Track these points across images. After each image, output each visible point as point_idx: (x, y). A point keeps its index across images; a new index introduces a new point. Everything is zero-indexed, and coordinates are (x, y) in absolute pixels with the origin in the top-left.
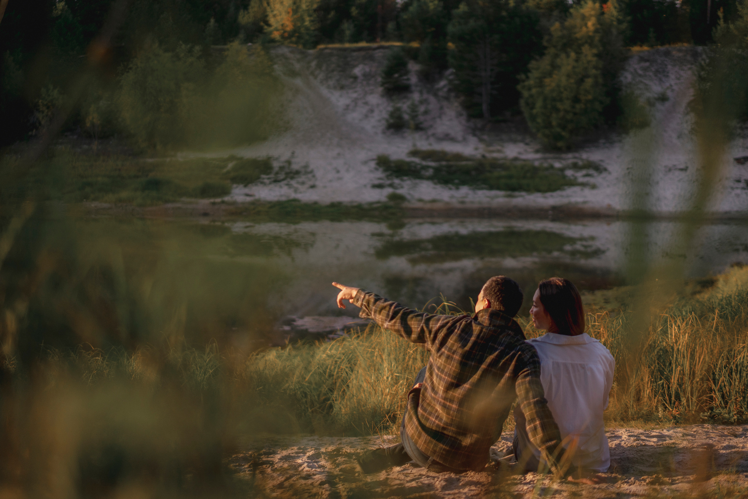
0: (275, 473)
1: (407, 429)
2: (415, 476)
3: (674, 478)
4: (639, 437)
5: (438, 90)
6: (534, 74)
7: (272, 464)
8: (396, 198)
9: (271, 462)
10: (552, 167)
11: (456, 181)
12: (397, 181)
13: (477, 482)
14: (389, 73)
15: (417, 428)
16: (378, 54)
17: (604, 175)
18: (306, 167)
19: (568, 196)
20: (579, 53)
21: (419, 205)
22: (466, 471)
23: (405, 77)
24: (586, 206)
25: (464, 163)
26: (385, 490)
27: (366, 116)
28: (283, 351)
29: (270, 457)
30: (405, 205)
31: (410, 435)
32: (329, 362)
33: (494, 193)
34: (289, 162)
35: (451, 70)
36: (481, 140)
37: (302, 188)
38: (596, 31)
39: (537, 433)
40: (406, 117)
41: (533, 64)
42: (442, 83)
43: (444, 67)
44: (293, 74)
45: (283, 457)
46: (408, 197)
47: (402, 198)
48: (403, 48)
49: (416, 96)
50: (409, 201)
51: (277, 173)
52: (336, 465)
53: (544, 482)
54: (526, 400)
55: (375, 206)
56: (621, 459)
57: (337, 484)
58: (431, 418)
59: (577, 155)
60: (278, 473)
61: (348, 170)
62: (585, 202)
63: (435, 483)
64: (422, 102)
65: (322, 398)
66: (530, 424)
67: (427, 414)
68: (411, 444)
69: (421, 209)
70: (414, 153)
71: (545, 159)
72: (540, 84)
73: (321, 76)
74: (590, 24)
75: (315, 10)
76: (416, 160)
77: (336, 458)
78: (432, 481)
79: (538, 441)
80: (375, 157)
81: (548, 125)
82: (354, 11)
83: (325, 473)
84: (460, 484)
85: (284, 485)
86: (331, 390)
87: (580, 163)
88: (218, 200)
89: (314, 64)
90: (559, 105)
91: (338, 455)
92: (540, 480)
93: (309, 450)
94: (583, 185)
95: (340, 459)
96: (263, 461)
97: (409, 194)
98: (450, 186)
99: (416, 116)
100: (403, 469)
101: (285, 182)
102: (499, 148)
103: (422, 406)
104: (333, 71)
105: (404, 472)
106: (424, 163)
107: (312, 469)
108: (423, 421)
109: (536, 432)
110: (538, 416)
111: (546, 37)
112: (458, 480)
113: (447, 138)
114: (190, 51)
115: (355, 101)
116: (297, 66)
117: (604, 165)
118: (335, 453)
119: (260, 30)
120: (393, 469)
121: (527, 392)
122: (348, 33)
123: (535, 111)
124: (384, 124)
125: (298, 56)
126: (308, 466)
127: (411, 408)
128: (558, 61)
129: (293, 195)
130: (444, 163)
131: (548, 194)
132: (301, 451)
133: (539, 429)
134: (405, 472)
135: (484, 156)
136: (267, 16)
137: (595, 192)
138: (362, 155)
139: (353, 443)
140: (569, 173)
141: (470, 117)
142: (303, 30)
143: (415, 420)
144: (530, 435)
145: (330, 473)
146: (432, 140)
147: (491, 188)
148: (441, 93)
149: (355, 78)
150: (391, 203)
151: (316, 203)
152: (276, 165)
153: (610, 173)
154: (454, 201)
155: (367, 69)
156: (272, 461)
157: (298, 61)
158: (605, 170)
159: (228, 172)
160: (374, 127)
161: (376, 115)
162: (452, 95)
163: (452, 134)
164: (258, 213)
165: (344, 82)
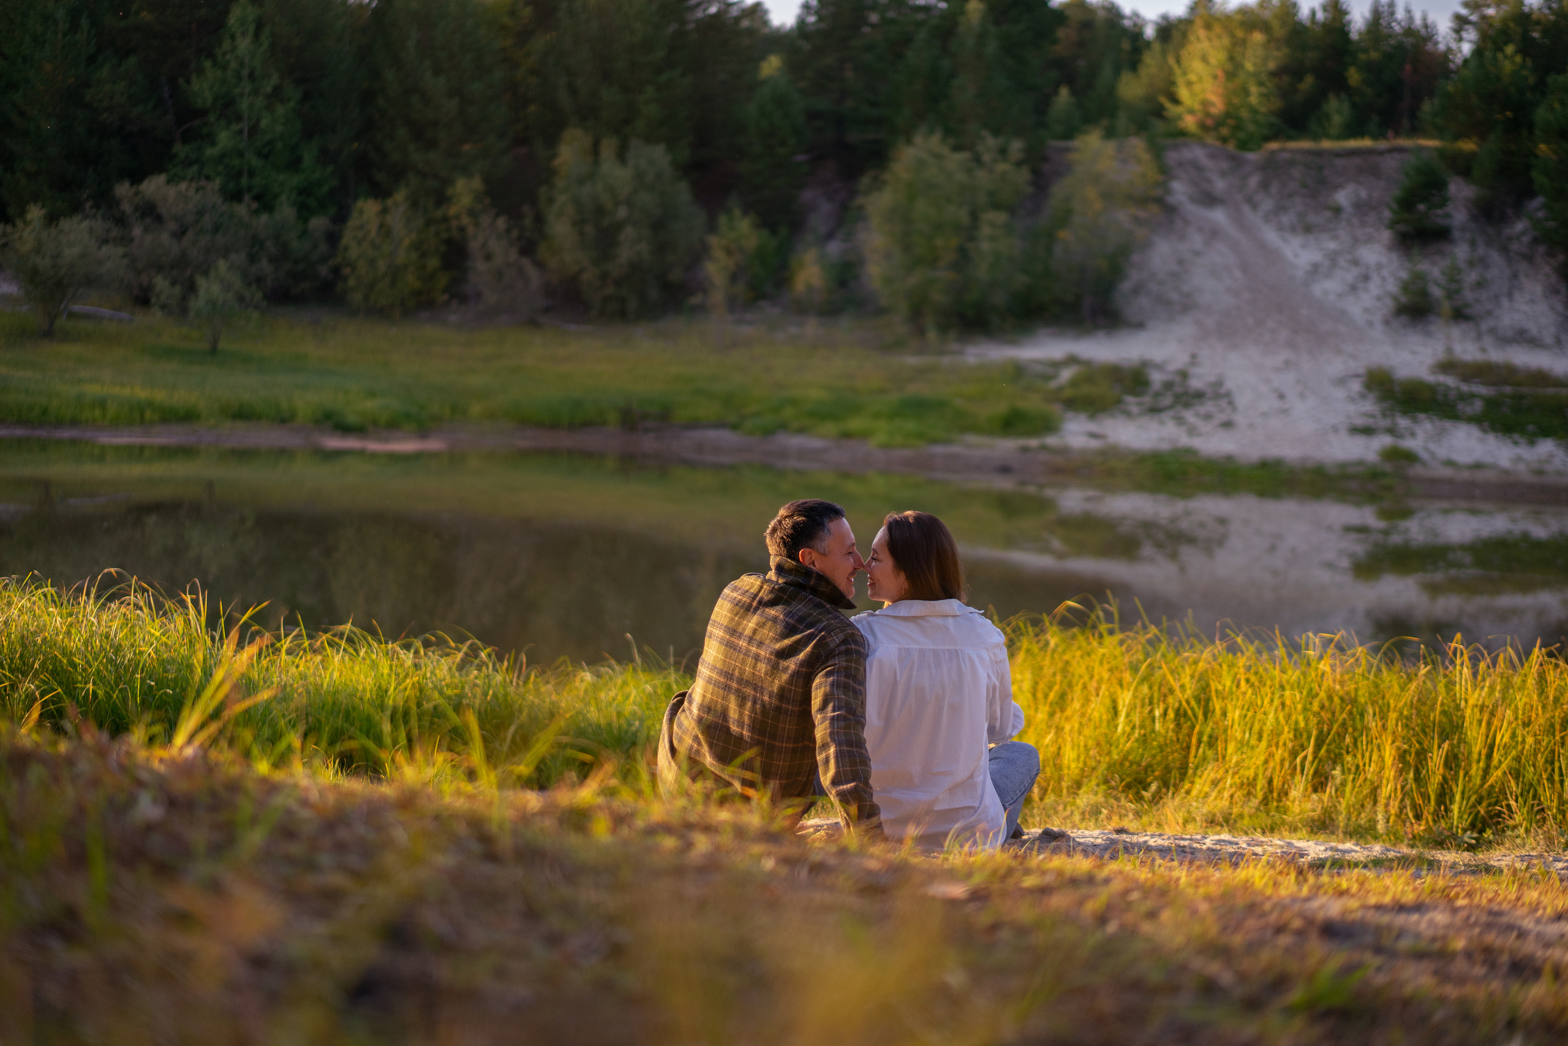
5: (1510, 239)
8: (1399, 457)
11: (1530, 428)
12: (1403, 422)
14: (1407, 203)
16: (1390, 163)
18: (1219, 383)
21: (1447, 472)
23: (1439, 211)
25: (1551, 391)
27: (1353, 288)
30: (1417, 470)
34: (1184, 375)
35: (1539, 200)
37: (1203, 426)
39: (829, 768)
40: (1437, 292)
42: (1520, 226)
43: (1527, 192)
44: (1210, 200)
46: (1424, 455)
47: (1410, 457)
48: (1440, 152)
49: (1461, 252)
50: (1424, 464)
51: (1157, 395)
54: (822, 713)
55: (1351, 470)
61: (1302, 396)
64: (1471, 264)
66: (821, 753)
69: (1450, 482)
70: (1447, 366)
73: (1267, 204)
75: (1273, 74)
76: (1450, 381)
79: (829, 781)
80: (1361, 371)
82: (1354, 76)
88: (1033, 442)
89: (1254, 181)
97: (1427, 449)
98: (1516, 436)
99: (1457, 291)
101: (1171, 413)
104: (1291, 195)
106: (1465, 388)
113: (1523, 337)
114: (1003, 152)
115: (1333, 258)
116: (1220, 185)
119: (1159, 112)
121: (826, 701)
122: (1337, 120)
124: (1390, 303)
125: (1225, 165)
129: (1185, 440)
130: (1508, 389)
133: (834, 761)
136: (1173, 83)
138: (1337, 366)
142: (1245, 114)
144: (820, 773)
146: (1487, 341)
148: (1515, 246)
149: (1337, 210)
150: (1388, 467)
151: (1229, 458)
152: (1157, 378)
154: (1522, 467)
155: (1363, 194)
157: (1223, 174)
159: (1060, 389)
160: (1366, 310)
161: (1374, 287)
162: (1541, 249)
163: (1534, 330)
164: (1111, 473)
165: (1312, 218)
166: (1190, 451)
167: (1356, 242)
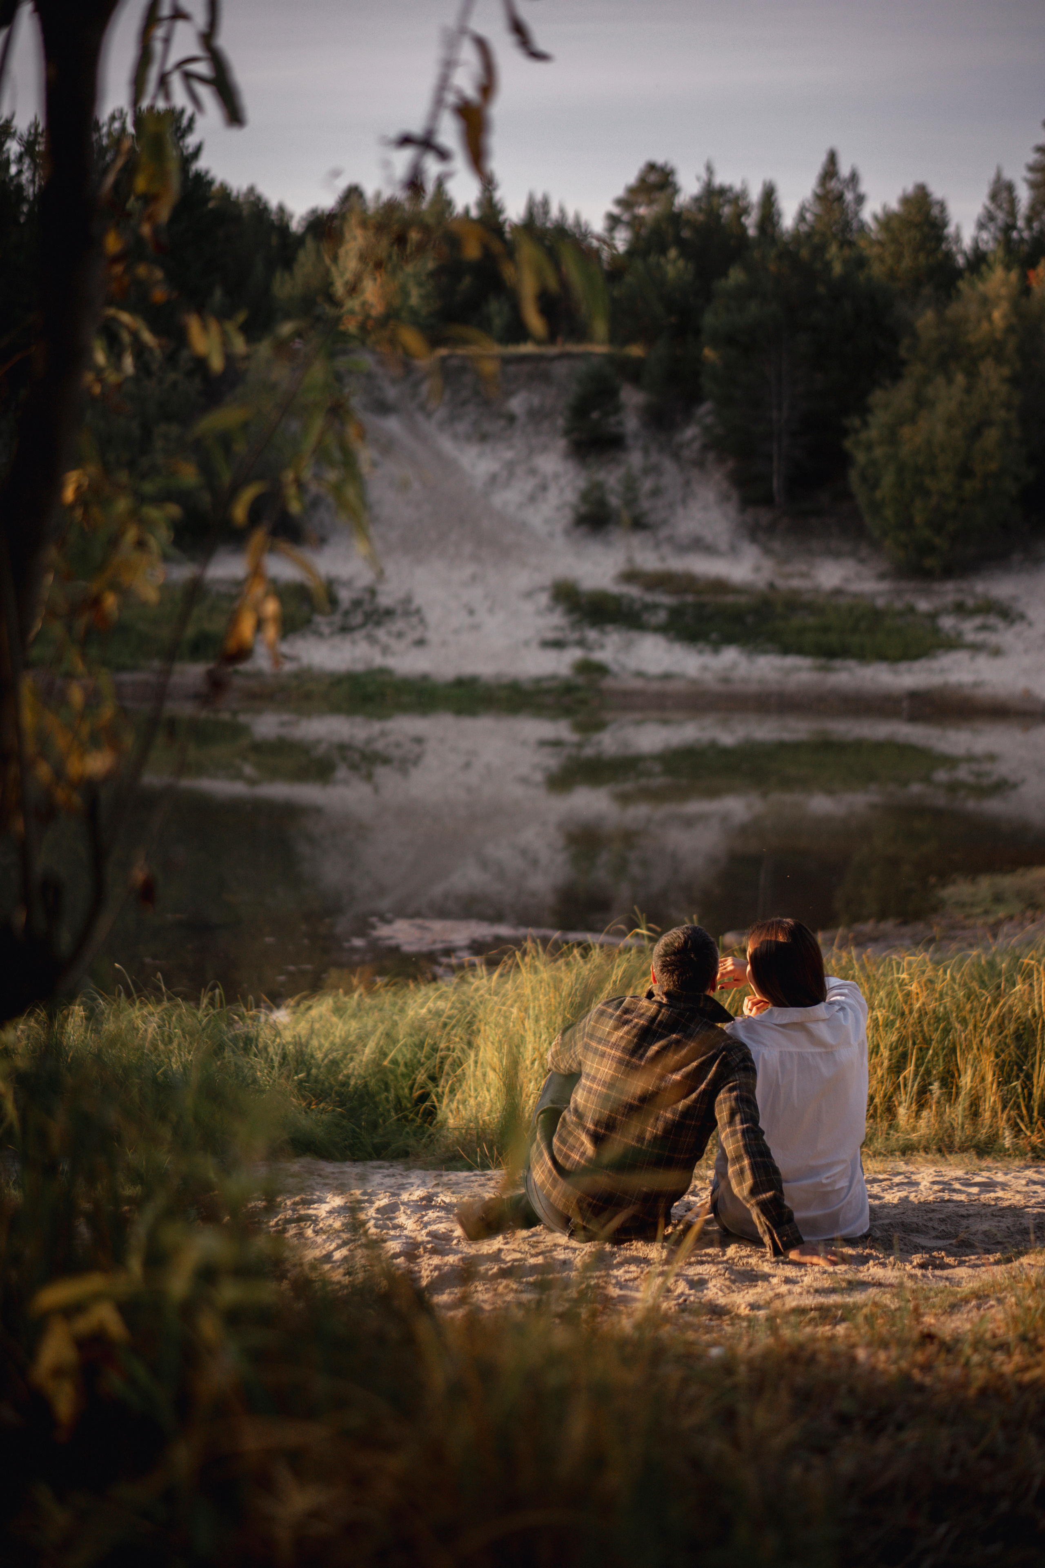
0: (318, 1237)
1: (534, 1174)
2: (547, 1246)
3: (964, 1258)
4: (951, 1184)
5: (682, 445)
6: (880, 418)
7: (314, 1220)
8: (591, 670)
9: (314, 1218)
10: (911, 610)
11: (714, 636)
12: (592, 635)
13: (644, 1258)
14: (580, 410)
15: (550, 1171)
16: (560, 369)
17: (1019, 627)
18: (408, 599)
19: (942, 671)
20: (972, 374)
21: (637, 684)
22: (630, 1240)
23: (614, 419)
24: (980, 692)
25: (730, 599)
26: (491, 1269)
27: (532, 499)
28: (346, 999)
29: (312, 1208)
30: (608, 683)
31: (538, 1183)
32: (431, 1024)
33: (791, 661)
34: (372, 592)
35: (708, 406)
36: (767, 551)
37: (397, 645)
38: (1010, 329)
39: (744, 1179)
40: (614, 501)
41: (877, 397)
42: (691, 432)
43: (694, 398)
44: (383, 408)
45: (334, 1208)
46: (615, 667)
47: (601, 669)
48: (609, 357)
49: (635, 459)
50: (615, 676)
51: (346, 614)
52: (422, 1225)
53: (750, 1260)
54: (729, 1127)
55: (545, 685)
56: (892, 1225)
57: (419, 1257)
58: (572, 1155)
59: (964, 585)
60: (324, 1237)
61: (491, 610)
62: (976, 685)
63: (575, 1259)
64: (647, 471)
65: (417, 1094)
66: (733, 1164)
67: (567, 1149)
68: (540, 1198)
69: (640, 693)
70: (630, 576)
71: (899, 593)
72: (892, 437)
73: (441, 412)
74: (997, 315)
75: (432, 275)
76: (633, 591)
77: (424, 1213)
78: (571, 1255)
79: (746, 1192)
80: (548, 583)
81: (907, 524)
83: (402, 1239)
84: (615, 1262)
85: (332, 1257)
86: (433, 1079)
87: (970, 602)
89: (428, 387)
90: (929, 482)
91: (428, 1207)
92: (744, 1257)
93: (381, 1196)
94: (976, 648)
95: (432, 1214)
96: (300, 1215)
97: (617, 661)
98: (701, 645)
99: (635, 500)
100: (530, 1234)
101: (363, 632)
102: (803, 568)
103: (560, 1136)
104: (464, 403)
105: (530, 1240)
106: (649, 598)
107: (381, 1231)
108: (560, 1159)
109: (743, 1177)
110: (747, 1152)
111: (906, 342)
112: (613, 1254)
113: (698, 545)
115: (510, 466)
116: (392, 393)
117: (1020, 606)
118: (424, 1202)
120: (517, 1234)
121: (732, 1115)
122: (498, 323)
123: (878, 494)
124: (568, 515)
126: (376, 1226)
127: (541, 1138)
128: (930, 391)
129: (379, 660)
130: (690, 598)
131: (903, 666)
132: (366, 1198)
133: (748, 1173)
134: (534, 1239)
135: (772, 586)
137: (999, 662)
138: (523, 579)
139: (460, 1184)
140: (947, 622)
141: (747, 502)
142: (405, 312)
143: (547, 1159)
144: (733, 1183)
145: (411, 1238)
146: (666, 549)
147: (786, 650)
148: (686, 453)
149: (511, 418)
150: (581, 680)
151: (425, 677)
152: (345, 596)
153: (1030, 624)
154: (708, 676)
155: (536, 401)
156: (315, 1215)
157: (394, 381)
158: (1022, 617)
160: (547, 521)
161: (553, 497)
162: (711, 456)
163: (709, 538)
164: (308, 696)
165: (488, 426)
166: (384, 671)
167: (531, 451)
